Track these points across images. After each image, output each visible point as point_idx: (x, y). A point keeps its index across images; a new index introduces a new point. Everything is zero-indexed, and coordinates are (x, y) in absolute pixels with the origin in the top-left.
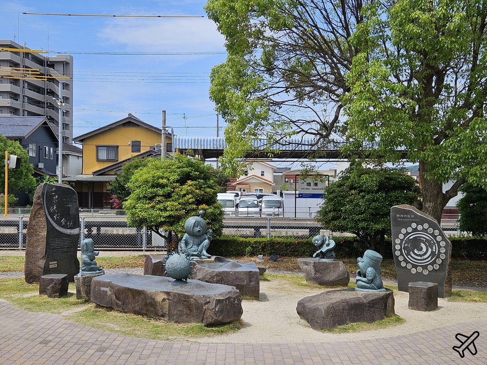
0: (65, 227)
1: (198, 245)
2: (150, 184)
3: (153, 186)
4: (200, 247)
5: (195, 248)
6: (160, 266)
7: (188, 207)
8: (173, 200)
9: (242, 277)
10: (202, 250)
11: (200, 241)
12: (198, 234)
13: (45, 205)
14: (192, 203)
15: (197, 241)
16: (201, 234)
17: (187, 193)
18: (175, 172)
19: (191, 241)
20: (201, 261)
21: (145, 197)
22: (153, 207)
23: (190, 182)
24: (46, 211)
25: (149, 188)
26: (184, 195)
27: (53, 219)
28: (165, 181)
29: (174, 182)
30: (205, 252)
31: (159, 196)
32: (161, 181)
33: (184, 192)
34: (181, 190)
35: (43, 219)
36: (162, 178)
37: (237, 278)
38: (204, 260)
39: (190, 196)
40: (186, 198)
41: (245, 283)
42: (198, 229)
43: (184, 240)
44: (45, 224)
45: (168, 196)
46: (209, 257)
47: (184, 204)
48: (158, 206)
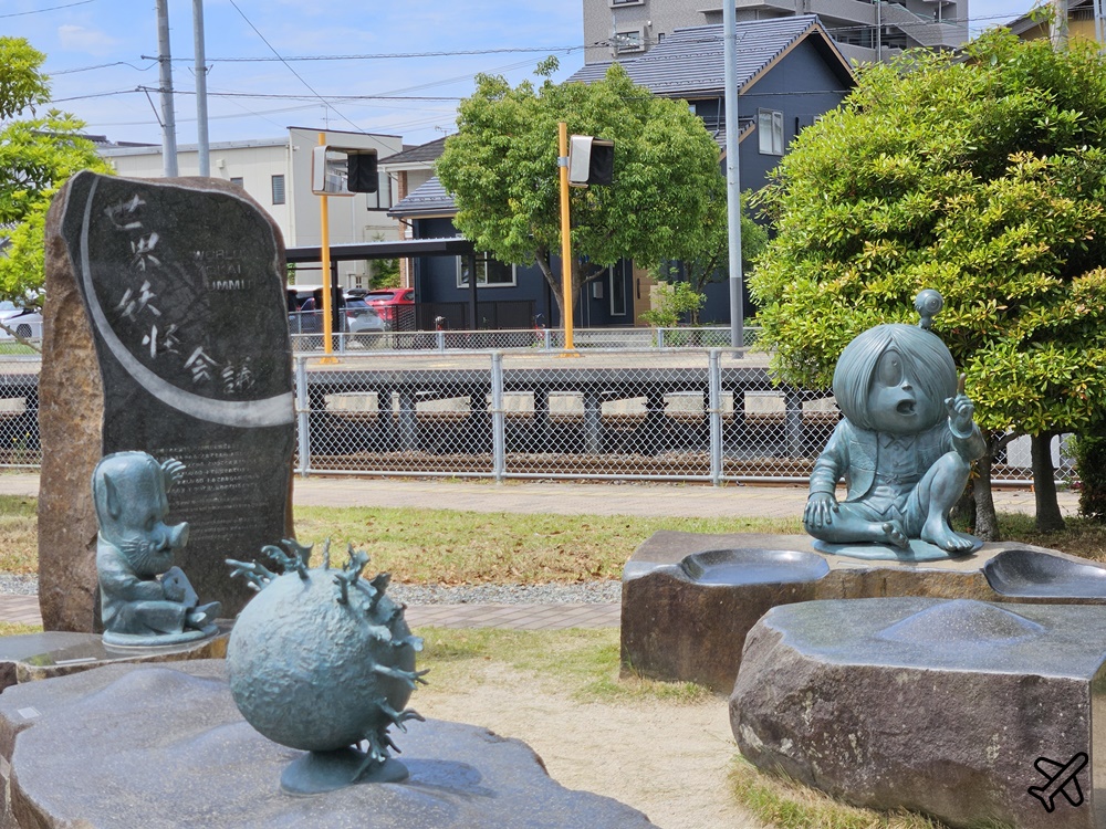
0: (215, 389)
1: (908, 482)
2: (839, 186)
3: (853, 194)
4: (913, 495)
5: (885, 498)
6: (659, 596)
7: (1014, 289)
8: (940, 257)
9: (968, 710)
10: (923, 513)
11: (920, 458)
12: (901, 421)
13: (88, 285)
14: (1034, 267)
15: (898, 457)
16: (918, 422)
17: (1012, 219)
18: (957, 116)
19: (864, 464)
20: (905, 574)
21: (814, 245)
22: (850, 293)
23: (1025, 162)
24: (97, 311)
25: (835, 202)
26: (997, 229)
27: (140, 353)
28: (903, 163)
29: (948, 168)
30: (936, 524)
31: (873, 238)
32: (884, 164)
33: (994, 213)
34: (982, 204)
35: (87, 353)
36: (892, 149)
37: (937, 721)
38: (922, 568)
39: (1025, 229)
40: (1001, 244)
41: (993, 752)
42: (896, 393)
43: (830, 454)
44: (95, 375)
45: (918, 235)
46: (960, 554)
47: (993, 271)
48: (874, 287)
